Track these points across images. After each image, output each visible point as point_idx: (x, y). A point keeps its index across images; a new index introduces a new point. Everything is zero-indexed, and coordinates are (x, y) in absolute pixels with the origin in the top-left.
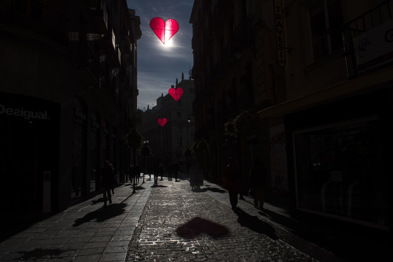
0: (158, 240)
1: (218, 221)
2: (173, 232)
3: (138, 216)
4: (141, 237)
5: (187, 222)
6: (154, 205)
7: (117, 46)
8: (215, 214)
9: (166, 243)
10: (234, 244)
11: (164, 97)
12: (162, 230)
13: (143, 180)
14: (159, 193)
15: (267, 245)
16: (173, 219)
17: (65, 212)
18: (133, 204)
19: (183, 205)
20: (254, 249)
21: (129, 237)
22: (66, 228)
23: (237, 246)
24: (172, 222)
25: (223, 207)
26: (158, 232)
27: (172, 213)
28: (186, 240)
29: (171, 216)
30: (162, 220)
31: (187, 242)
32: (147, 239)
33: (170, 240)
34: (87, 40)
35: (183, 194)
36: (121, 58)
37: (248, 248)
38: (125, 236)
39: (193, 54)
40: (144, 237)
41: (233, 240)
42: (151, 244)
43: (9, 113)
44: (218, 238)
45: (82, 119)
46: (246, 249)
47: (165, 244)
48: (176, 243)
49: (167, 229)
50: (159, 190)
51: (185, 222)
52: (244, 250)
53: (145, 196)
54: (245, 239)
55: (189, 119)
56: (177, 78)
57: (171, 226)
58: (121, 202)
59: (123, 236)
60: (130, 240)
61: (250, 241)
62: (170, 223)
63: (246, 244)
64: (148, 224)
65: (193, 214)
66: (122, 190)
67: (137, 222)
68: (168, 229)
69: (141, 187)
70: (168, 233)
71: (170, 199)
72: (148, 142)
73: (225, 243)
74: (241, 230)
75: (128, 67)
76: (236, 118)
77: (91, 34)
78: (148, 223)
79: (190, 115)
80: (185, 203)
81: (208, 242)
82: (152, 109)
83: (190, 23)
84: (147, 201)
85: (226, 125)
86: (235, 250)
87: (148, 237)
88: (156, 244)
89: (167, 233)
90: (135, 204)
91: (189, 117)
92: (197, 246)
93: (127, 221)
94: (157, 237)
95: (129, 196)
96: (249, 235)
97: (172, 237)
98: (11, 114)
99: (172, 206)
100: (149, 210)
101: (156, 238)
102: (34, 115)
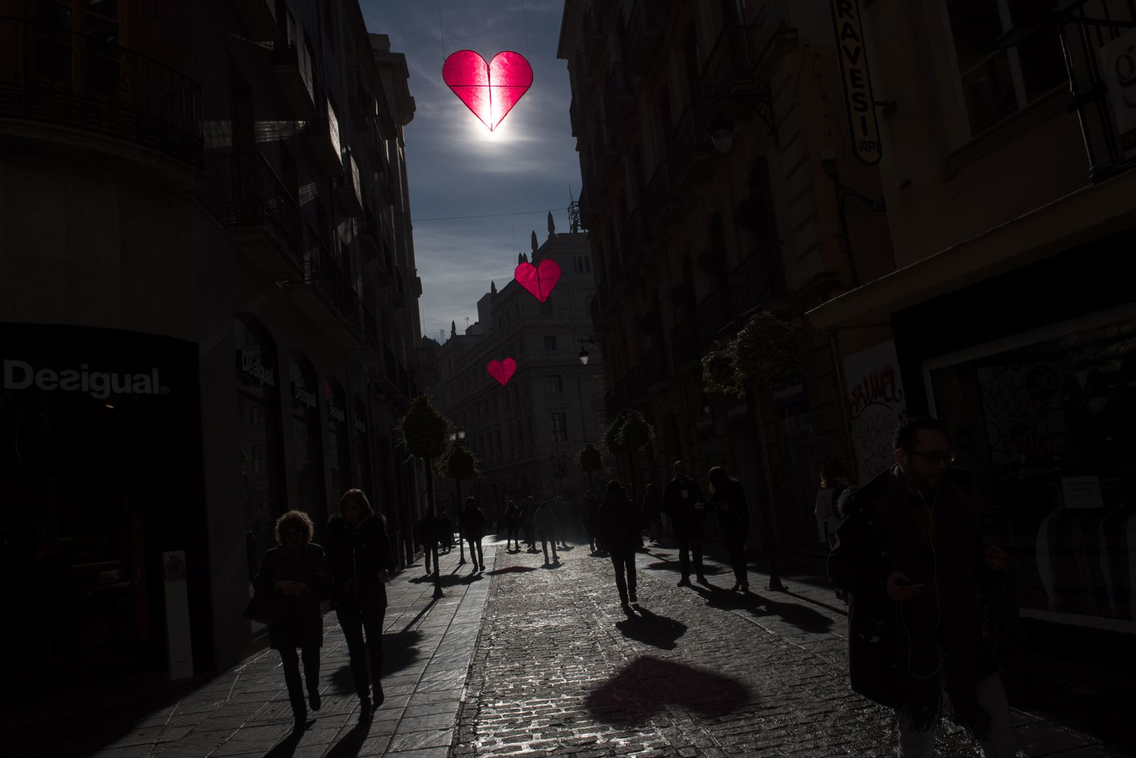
0: (537, 738)
1: (714, 664)
2: (578, 709)
3: (462, 668)
4: (481, 732)
5: (618, 673)
6: (507, 628)
7: (344, 150)
8: (700, 644)
9: (563, 745)
10: (776, 734)
11: (498, 292)
12: (544, 705)
13: (459, 553)
14: (516, 592)
15: (880, 728)
16: (572, 668)
17: (237, 674)
18: (440, 633)
19: (595, 623)
20: (842, 744)
21: (443, 735)
22: (248, 720)
23: (786, 739)
24: (571, 679)
25: (723, 619)
26: (531, 713)
27: (566, 648)
28: (623, 731)
29: (564, 660)
30: (537, 674)
31: (628, 739)
32: (502, 736)
33: (573, 734)
34: (258, 141)
35: (590, 588)
36: (361, 186)
37: (823, 743)
38: (432, 734)
39: (578, 152)
40: (492, 731)
41: (770, 721)
42: (518, 752)
43: (47, 383)
44: (721, 719)
45: (262, 383)
46: (817, 747)
47: (561, 747)
48: (594, 742)
49: (560, 701)
50: (513, 582)
51: (611, 675)
52: (810, 749)
53: (473, 604)
54: (809, 713)
55: (584, 354)
56: (533, 232)
57: (568, 689)
58: (402, 628)
59: (424, 734)
60: (450, 744)
61: (827, 718)
62: (565, 681)
63: (815, 730)
64: (498, 691)
65: (631, 649)
66: (399, 590)
67: (463, 685)
68: (562, 702)
69: (457, 576)
70: (564, 712)
71: (553, 608)
72: (462, 435)
73: (749, 732)
74: (790, 687)
75: (384, 212)
76: (736, 337)
77: (266, 122)
78: (497, 687)
79: (585, 341)
80: (601, 616)
81: (693, 732)
82: (464, 333)
83: (558, 57)
84: (482, 619)
85: (706, 360)
86: (781, 751)
87: (504, 731)
88: (532, 750)
89: (560, 713)
90: (446, 632)
91: (583, 348)
92: (662, 748)
93: (432, 687)
94: (531, 727)
95: (424, 608)
96: (819, 700)
97: (578, 725)
98: (53, 387)
99: (563, 629)
100: (493, 645)
101: (527, 731)
102: (122, 384)
